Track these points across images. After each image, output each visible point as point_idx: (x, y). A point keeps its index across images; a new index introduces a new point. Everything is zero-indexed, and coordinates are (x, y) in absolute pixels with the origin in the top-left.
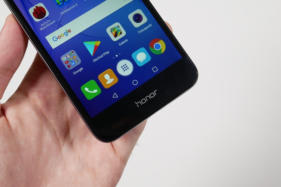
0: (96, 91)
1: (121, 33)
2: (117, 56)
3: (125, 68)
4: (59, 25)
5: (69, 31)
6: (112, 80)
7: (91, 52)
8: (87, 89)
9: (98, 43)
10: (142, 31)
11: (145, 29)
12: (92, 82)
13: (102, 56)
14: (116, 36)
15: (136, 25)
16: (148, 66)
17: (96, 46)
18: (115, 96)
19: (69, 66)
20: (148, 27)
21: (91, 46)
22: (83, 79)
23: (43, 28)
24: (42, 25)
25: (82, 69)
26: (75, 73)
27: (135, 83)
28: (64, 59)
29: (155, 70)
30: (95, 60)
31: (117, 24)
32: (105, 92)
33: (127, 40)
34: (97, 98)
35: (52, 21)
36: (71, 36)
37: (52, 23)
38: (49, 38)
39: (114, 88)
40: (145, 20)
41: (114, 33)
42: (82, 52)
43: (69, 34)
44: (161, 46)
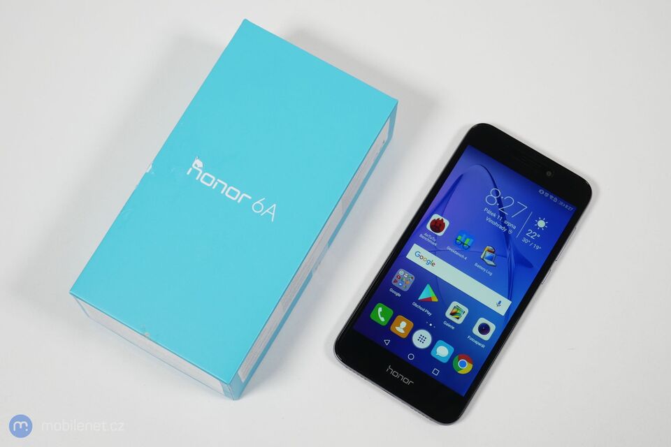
0: (382, 320)
1: (458, 318)
2: (431, 325)
3: (422, 339)
4: (434, 251)
5: (433, 264)
6: (402, 331)
7: (423, 296)
8: (380, 310)
9: (435, 299)
10: (472, 340)
11: (476, 342)
12: (390, 312)
13: (423, 310)
14: (452, 314)
15: (476, 331)
16: (436, 362)
17: (430, 298)
18: (387, 342)
19: (396, 281)
20: (480, 344)
21: (427, 293)
22: (389, 301)
23: (423, 237)
24: (426, 234)
25: (399, 295)
26: (391, 290)
27: (411, 357)
28: (401, 272)
29: (436, 372)
30: (415, 305)
31: (466, 310)
32: (386, 330)
33: (453, 328)
34: (376, 325)
35: (435, 242)
36: (429, 268)
37: (433, 243)
38: (416, 248)
39: (395, 337)
40: (486, 337)
41: (455, 310)
42: (417, 288)
43: (430, 266)
44: (465, 368)
